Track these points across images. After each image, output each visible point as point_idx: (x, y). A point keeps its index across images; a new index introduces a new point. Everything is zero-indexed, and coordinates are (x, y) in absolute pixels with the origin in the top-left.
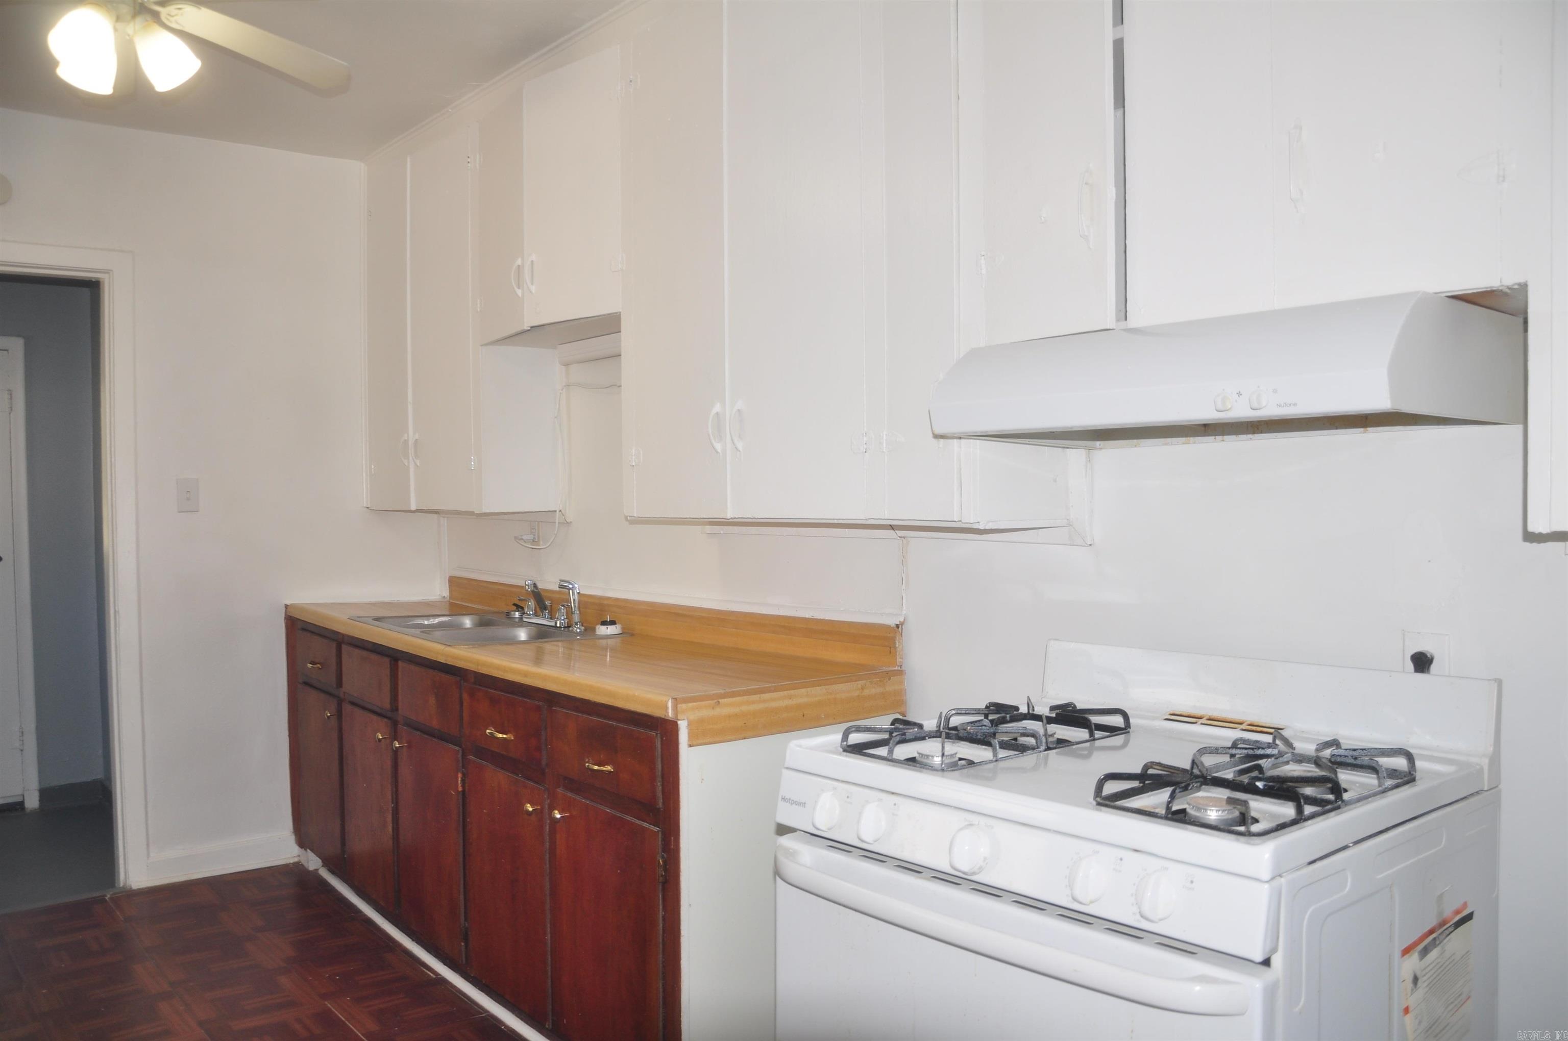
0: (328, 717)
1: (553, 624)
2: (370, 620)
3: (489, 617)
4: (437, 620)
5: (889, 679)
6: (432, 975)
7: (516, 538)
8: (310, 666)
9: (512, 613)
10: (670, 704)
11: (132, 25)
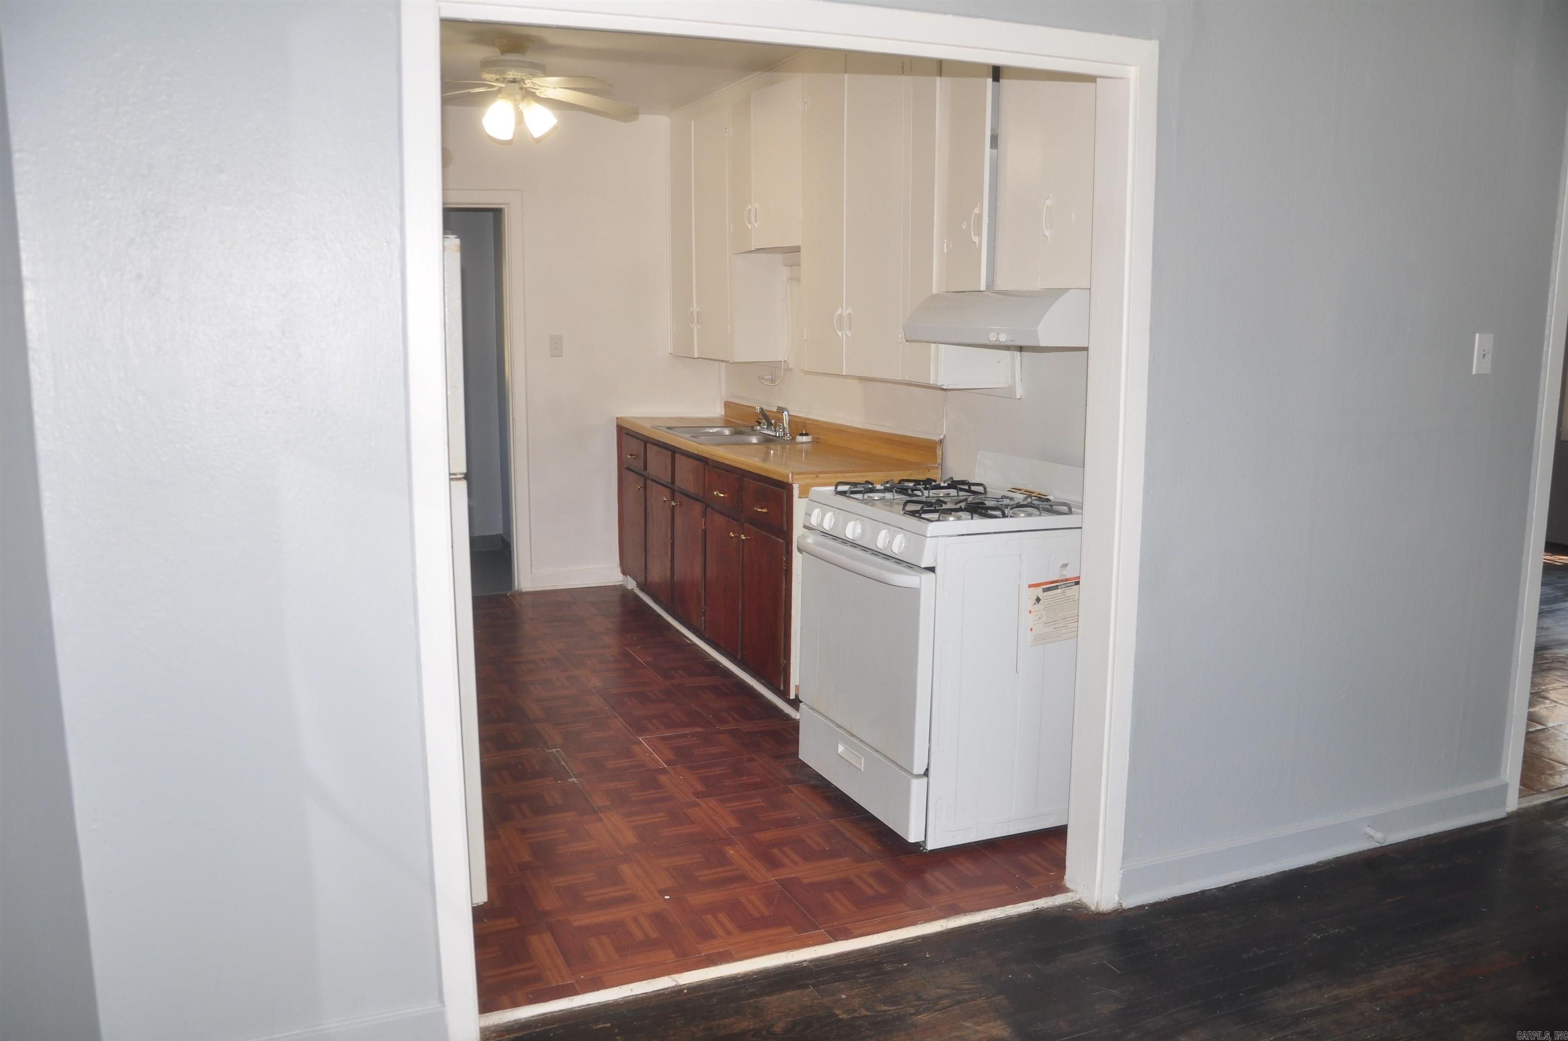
0: (639, 489)
1: (774, 434)
2: (664, 429)
3: (742, 429)
4: (715, 430)
5: (929, 471)
6: (689, 641)
7: (759, 378)
8: (629, 456)
9: (755, 427)
10: (790, 475)
11: (522, 104)
